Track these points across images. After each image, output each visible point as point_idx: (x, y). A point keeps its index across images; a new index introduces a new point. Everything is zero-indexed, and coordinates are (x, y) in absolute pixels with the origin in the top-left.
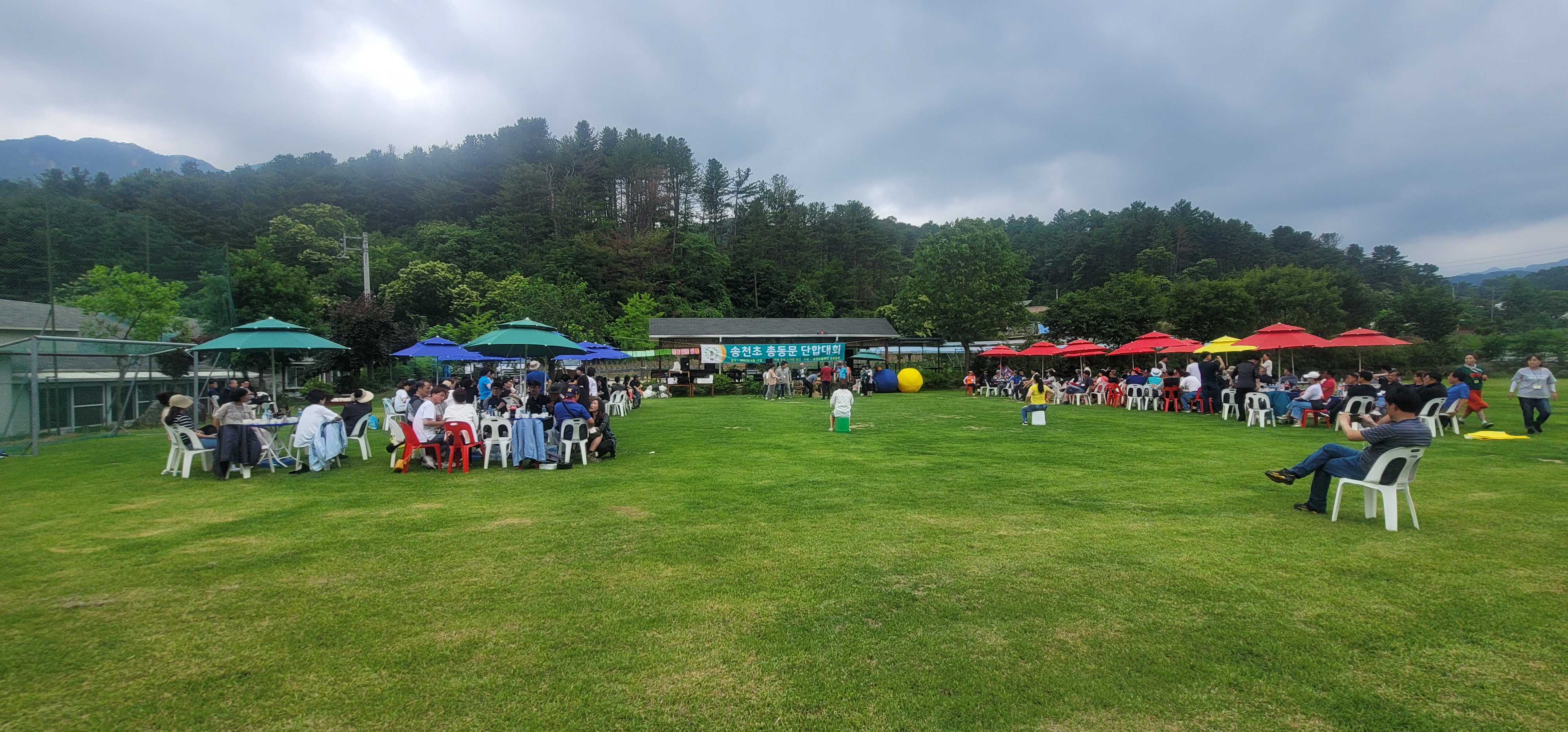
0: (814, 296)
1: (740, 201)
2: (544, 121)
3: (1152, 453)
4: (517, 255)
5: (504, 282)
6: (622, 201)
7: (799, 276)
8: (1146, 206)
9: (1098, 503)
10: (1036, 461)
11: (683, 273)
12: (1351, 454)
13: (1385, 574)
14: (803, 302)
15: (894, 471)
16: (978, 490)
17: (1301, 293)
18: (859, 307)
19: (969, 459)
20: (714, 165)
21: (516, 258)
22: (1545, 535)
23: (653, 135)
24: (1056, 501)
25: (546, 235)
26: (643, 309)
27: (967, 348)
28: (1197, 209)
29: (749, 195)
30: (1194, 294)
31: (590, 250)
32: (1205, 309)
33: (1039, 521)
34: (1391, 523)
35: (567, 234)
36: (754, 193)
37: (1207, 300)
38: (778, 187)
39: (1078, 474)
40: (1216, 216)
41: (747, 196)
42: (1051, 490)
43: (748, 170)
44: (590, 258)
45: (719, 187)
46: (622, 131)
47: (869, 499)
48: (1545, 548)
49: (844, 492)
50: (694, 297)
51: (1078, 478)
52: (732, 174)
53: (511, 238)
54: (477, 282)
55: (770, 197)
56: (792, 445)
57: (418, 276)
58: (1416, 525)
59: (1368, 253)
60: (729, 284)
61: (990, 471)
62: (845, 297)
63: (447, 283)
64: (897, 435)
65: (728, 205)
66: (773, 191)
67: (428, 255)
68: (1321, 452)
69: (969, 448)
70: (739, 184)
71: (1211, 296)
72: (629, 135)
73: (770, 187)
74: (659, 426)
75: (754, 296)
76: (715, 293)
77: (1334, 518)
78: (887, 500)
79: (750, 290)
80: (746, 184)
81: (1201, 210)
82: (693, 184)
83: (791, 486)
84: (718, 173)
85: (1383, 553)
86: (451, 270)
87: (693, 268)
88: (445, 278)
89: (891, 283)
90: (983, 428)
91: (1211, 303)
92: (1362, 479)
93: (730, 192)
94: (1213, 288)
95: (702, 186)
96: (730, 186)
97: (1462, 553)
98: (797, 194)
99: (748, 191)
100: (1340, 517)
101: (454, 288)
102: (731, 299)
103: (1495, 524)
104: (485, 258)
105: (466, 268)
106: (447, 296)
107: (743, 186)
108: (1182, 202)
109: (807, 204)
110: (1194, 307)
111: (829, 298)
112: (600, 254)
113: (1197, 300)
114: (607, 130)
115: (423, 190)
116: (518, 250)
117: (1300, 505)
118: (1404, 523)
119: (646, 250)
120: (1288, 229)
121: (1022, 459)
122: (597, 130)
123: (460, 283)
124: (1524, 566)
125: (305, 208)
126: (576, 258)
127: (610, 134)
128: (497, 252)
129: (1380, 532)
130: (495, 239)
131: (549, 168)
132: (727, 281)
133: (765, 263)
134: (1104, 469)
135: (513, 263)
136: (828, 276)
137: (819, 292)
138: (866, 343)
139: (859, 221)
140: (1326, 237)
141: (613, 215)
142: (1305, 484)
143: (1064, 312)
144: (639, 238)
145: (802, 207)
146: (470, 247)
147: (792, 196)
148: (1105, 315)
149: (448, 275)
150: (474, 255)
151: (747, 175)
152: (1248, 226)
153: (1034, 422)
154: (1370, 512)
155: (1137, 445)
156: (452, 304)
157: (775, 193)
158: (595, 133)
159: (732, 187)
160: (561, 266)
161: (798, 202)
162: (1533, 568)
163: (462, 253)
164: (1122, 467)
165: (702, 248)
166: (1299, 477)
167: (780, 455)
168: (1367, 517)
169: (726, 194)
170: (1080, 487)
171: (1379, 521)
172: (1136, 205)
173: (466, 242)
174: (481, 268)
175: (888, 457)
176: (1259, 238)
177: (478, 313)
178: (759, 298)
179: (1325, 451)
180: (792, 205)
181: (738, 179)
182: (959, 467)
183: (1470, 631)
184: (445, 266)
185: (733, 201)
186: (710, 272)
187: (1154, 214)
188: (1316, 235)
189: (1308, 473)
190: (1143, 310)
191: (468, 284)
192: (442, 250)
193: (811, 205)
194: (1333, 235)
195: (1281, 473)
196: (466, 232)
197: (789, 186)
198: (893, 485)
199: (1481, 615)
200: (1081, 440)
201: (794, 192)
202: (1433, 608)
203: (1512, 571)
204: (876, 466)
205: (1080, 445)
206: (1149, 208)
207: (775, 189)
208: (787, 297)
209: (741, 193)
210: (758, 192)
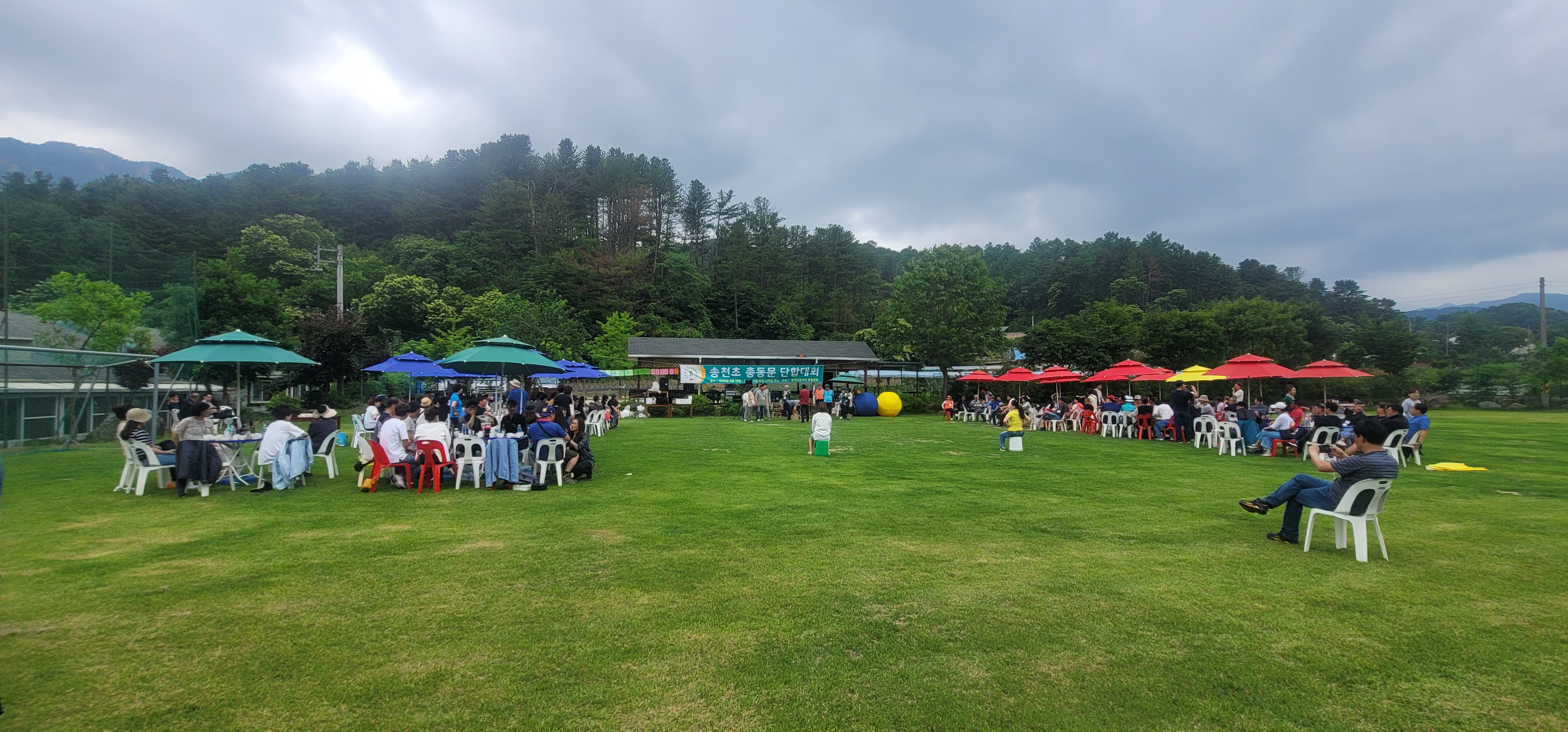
0: (794, 319)
1: (722, 222)
2: (527, 138)
3: (1128, 481)
4: (495, 271)
5: (481, 298)
6: (603, 220)
7: (779, 298)
8: (1119, 237)
9: (1076, 531)
10: (1014, 487)
11: (663, 293)
12: (1320, 484)
13: (1358, 606)
14: (784, 324)
15: (873, 496)
16: (957, 516)
17: (1268, 325)
18: (838, 330)
19: (948, 484)
20: (697, 186)
21: (494, 274)
22: (1508, 567)
23: (637, 155)
24: (1035, 529)
25: (525, 252)
26: (622, 328)
27: (945, 373)
28: (1168, 240)
29: (732, 216)
30: (1166, 323)
31: (570, 267)
32: (1176, 339)
33: (1018, 548)
34: (1362, 554)
35: (547, 250)
36: (736, 215)
37: (1178, 330)
38: (760, 209)
39: (1055, 501)
40: (1186, 248)
41: (728, 218)
42: (1029, 517)
43: (731, 192)
44: (570, 276)
45: (701, 207)
46: (605, 150)
47: (849, 525)
48: (1510, 580)
49: (824, 518)
50: (674, 317)
51: (1055, 505)
52: (715, 196)
53: (490, 254)
54: (454, 297)
55: (751, 219)
56: (771, 468)
57: (393, 290)
58: (1385, 556)
59: (1330, 287)
60: (709, 305)
61: (969, 497)
62: (825, 320)
63: (423, 297)
64: (876, 459)
65: (710, 226)
66: (755, 213)
67: (404, 269)
68: (1294, 482)
69: (948, 473)
70: (721, 205)
71: (1182, 326)
72: (612, 154)
73: (753, 209)
74: (636, 446)
75: (734, 317)
76: (696, 313)
77: (1306, 548)
78: (867, 526)
79: (730, 311)
80: (728, 205)
81: (1172, 242)
82: (675, 204)
83: (770, 510)
84: (701, 193)
85: (1356, 584)
86: (427, 284)
87: (674, 288)
88: (422, 293)
89: (871, 307)
90: (961, 453)
91: (1182, 333)
92: (1332, 509)
93: (712, 214)
94: (1184, 318)
95: (684, 206)
96: (712, 207)
97: (1431, 584)
98: (779, 217)
99: (731, 213)
100: (1312, 548)
101: (429, 303)
102: (711, 319)
103: (1460, 556)
104: (463, 274)
105: (443, 283)
106: (422, 311)
107: (725, 207)
108: (1154, 234)
109: (788, 227)
110: (1166, 337)
111: (808, 321)
112: (580, 272)
113: (1169, 330)
114: (590, 148)
115: (401, 203)
116: (497, 267)
117: (1273, 535)
118: (1374, 553)
119: (627, 269)
120: (1254, 262)
121: (1001, 485)
122: (580, 148)
123: (436, 298)
124: (1490, 598)
125: (280, 219)
126: (556, 275)
127: (593, 153)
128: (475, 267)
129: (1351, 563)
130: (473, 254)
131: (531, 185)
132: (708, 301)
133: (745, 285)
134: (1081, 496)
135: (491, 279)
136: (808, 298)
137: (799, 314)
138: (846, 366)
139: (839, 245)
140: (1290, 270)
141: (595, 233)
142: (1278, 514)
143: (1041, 339)
144: (620, 257)
145: (783, 229)
146: (447, 262)
147: (774, 219)
148: (1079, 343)
149: (425, 290)
150: (452, 270)
151: (729, 197)
152: (1216, 259)
153: (1011, 449)
154: (1341, 543)
155: (1113, 473)
156: (427, 319)
157: (757, 215)
158: (578, 151)
159: (714, 208)
160: (539, 283)
161: (780, 225)
162: (1499, 601)
163: (440, 267)
164: (1099, 494)
165: (683, 269)
166: (1272, 507)
167: (758, 478)
168: (1338, 547)
169: (708, 215)
170: (1057, 514)
171: (1349, 552)
172: (1110, 236)
173: (444, 257)
174: (458, 283)
175: (868, 482)
176: (1227, 270)
177: (453, 328)
178: (739, 319)
179: (1297, 481)
180: (774, 227)
181: (720, 201)
182: (938, 493)
183: (1443, 664)
184: (421, 280)
185: (715, 222)
186: (691, 292)
187: (1126, 245)
188: (1281, 269)
189: (1281, 503)
190: (1116, 338)
191: (445, 300)
192: (419, 264)
193: (793, 228)
194: (1296, 269)
195: (1254, 503)
196: (444, 246)
197: (771, 208)
198: (873, 511)
199: (1452, 649)
200: (1058, 467)
201: (775, 215)
202: (1406, 641)
203: (1479, 604)
204: (855, 491)
205: (1057, 472)
206: (1122, 239)
207: (758, 211)
208: (767, 319)
209: (723, 214)
210: (740, 214)
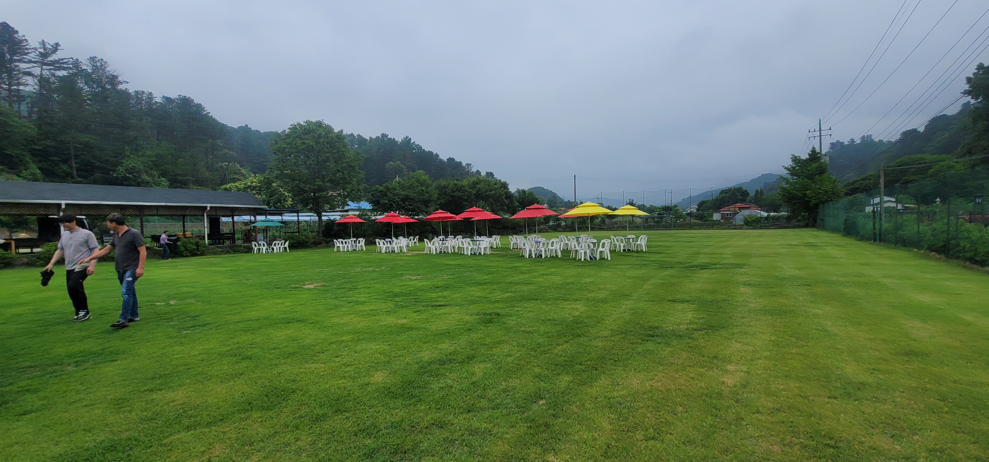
1: (46, 73)
14: (135, 176)
27: (320, 216)
29: (60, 69)
36: (65, 69)
38: (95, 68)
40: (423, 148)
41: (55, 70)
43: (57, 44)
52: (33, 43)
55: (85, 76)
60: (35, 154)
65: (29, 74)
66: (90, 71)
70: (44, 55)
73: (87, 67)
75: (72, 167)
79: (65, 161)
80: (54, 57)
81: (416, 143)
93: (30, 62)
96: (30, 55)
98: (120, 79)
99: (58, 65)
102: (40, 168)
107: (50, 59)
108: (407, 137)
109: (131, 91)
111: (162, 175)
120: (453, 159)
132: (32, 150)
133: (85, 138)
136: (159, 156)
137: (151, 169)
145: (125, 92)
147: (114, 80)
151: (55, 49)
152: (437, 155)
157: (93, 73)
161: (121, 87)
169: (24, 62)
172: (384, 135)
176: (441, 161)
178: (78, 169)
180: (114, 88)
181: (42, 50)
185: (37, 71)
186: (6, 138)
187: (393, 141)
188: (464, 164)
193: (137, 92)
194: (470, 164)
197: (111, 70)
201: (116, 77)
206: (390, 138)
207: (93, 69)
208: (114, 171)
209: (46, 64)
210: (70, 68)
